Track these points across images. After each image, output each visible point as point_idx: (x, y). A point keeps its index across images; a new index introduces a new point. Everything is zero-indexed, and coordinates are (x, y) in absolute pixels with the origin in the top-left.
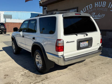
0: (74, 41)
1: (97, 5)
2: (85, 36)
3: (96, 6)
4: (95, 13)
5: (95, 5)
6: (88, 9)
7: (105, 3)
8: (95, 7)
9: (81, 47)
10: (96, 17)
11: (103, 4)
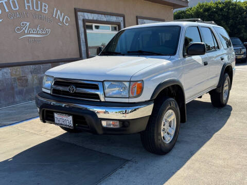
1: (30, 5)
3: (29, 7)
4: (28, 24)
5: (26, 4)
6: (7, 11)
7: (45, 6)
8: (26, 8)
10: (34, 34)
11: (43, 8)
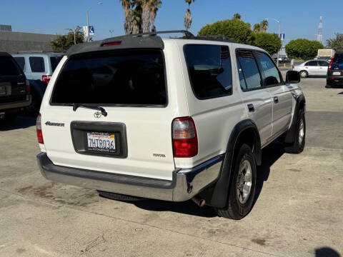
0: (63, 125)
2: (98, 114)
9: (89, 146)
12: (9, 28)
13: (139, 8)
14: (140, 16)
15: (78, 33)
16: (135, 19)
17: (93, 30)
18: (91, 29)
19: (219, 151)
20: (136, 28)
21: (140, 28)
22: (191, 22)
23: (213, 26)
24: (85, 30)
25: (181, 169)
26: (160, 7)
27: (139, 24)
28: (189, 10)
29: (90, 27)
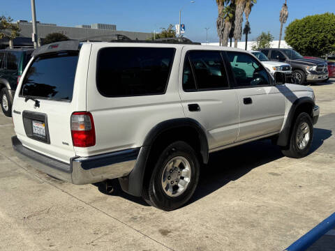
9: (34, 132)
12: (114, 27)
13: (233, 6)
14: (234, 13)
15: (170, 31)
16: (228, 15)
17: (184, 28)
18: (183, 27)
19: (132, 145)
20: (228, 24)
21: (233, 25)
22: (287, 17)
23: (301, 21)
24: (177, 27)
25: (79, 157)
26: (256, 3)
27: (232, 20)
28: (285, 5)
29: (181, 25)
